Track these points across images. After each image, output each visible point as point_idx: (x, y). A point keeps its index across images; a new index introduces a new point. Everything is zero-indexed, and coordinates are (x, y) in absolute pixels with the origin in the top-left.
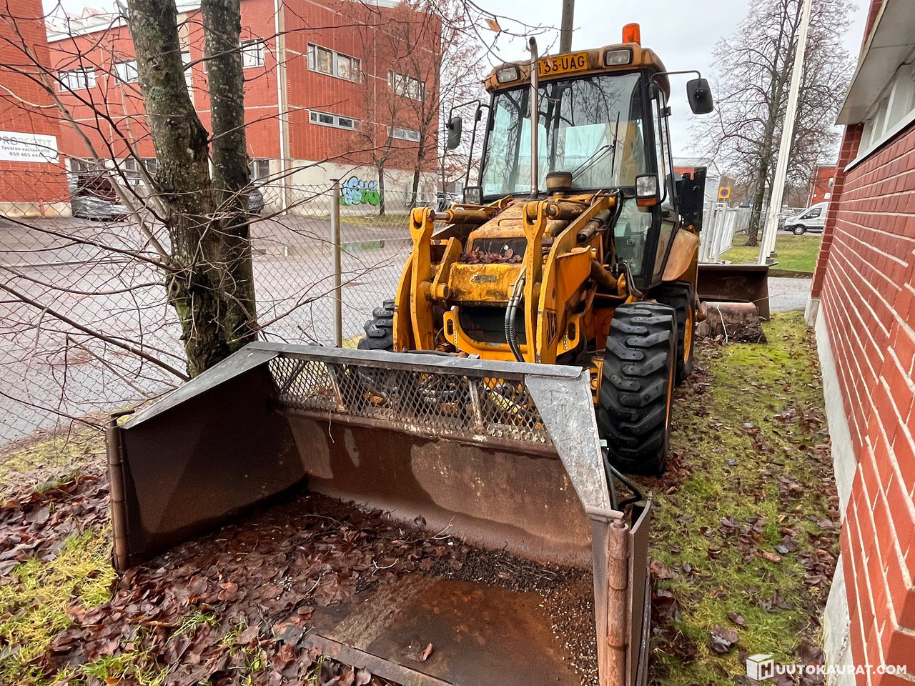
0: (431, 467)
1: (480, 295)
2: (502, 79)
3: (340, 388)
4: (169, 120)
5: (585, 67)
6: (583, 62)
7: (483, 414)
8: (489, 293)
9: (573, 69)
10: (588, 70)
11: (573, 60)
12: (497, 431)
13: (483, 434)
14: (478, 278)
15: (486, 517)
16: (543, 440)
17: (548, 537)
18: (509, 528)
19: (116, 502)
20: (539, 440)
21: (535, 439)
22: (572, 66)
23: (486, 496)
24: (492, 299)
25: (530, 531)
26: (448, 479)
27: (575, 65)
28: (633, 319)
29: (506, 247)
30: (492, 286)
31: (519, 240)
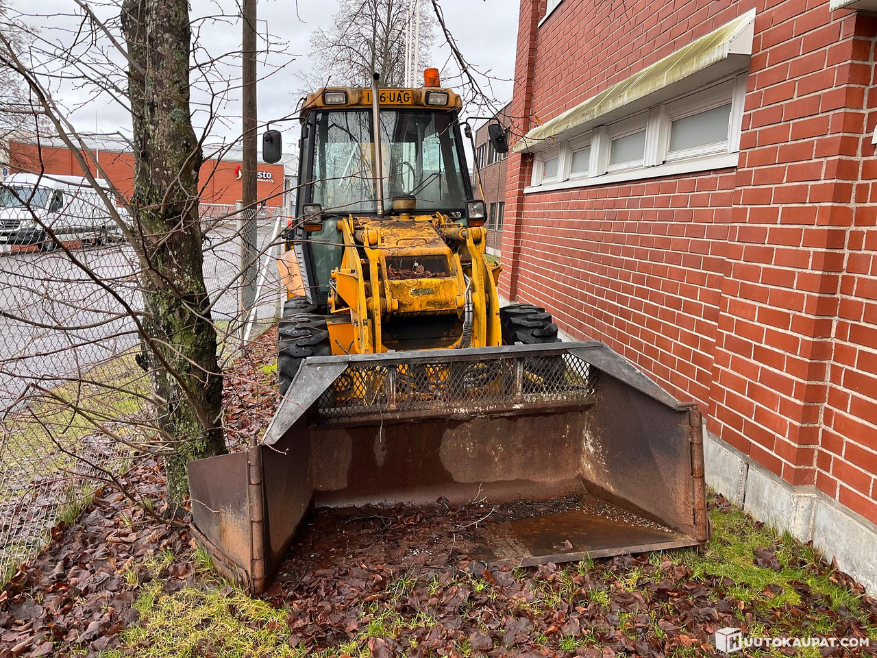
0: (458, 446)
1: (421, 306)
2: (329, 100)
3: (397, 388)
4: (185, 142)
5: (410, 102)
6: (408, 98)
7: (524, 386)
8: (429, 303)
9: (399, 103)
10: (412, 105)
11: (399, 95)
12: (531, 398)
13: (521, 403)
14: (416, 292)
15: (499, 479)
16: (565, 398)
17: (548, 480)
18: (519, 482)
19: (258, 522)
20: (563, 398)
21: (559, 398)
22: (398, 100)
23: (502, 459)
24: (432, 308)
25: (534, 480)
26: (472, 454)
27: (401, 100)
28: (529, 316)
29: (416, 264)
30: (431, 297)
31: (427, 258)
